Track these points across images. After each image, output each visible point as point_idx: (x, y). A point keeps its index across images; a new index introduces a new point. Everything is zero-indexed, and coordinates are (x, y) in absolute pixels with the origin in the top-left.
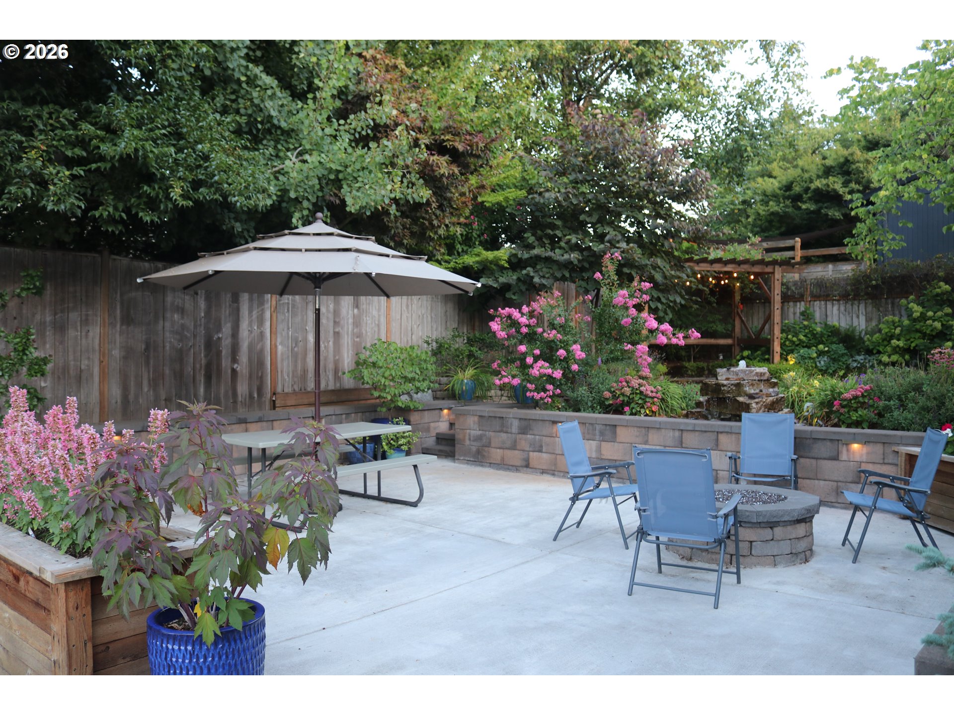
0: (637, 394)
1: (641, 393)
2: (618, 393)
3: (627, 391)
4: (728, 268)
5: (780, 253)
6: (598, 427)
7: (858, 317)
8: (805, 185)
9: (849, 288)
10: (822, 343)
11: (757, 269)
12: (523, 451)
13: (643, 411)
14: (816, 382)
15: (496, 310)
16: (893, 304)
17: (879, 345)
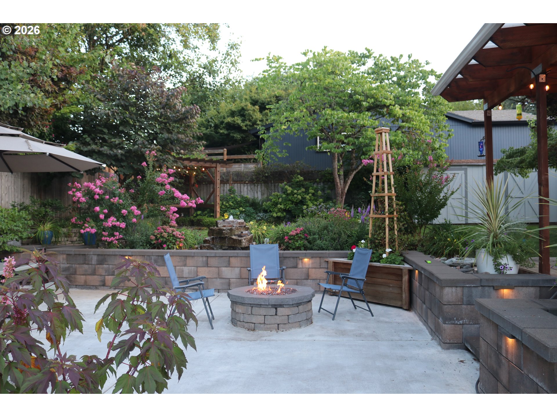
0: (171, 236)
1: (174, 235)
2: (159, 236)
3: (165, 235)
4: (193, 163)
5: (215, 157)
6: (153, 258)
7: (257, 192)
8: (221, 120)
9: (254, 177)
10: (241, 206)
11: (208, 165)
12: (101, 275)
13: (175, 247)
14: (265, 227)
15: (73, 184)
16: (275, 186)
17: (270, 207)
